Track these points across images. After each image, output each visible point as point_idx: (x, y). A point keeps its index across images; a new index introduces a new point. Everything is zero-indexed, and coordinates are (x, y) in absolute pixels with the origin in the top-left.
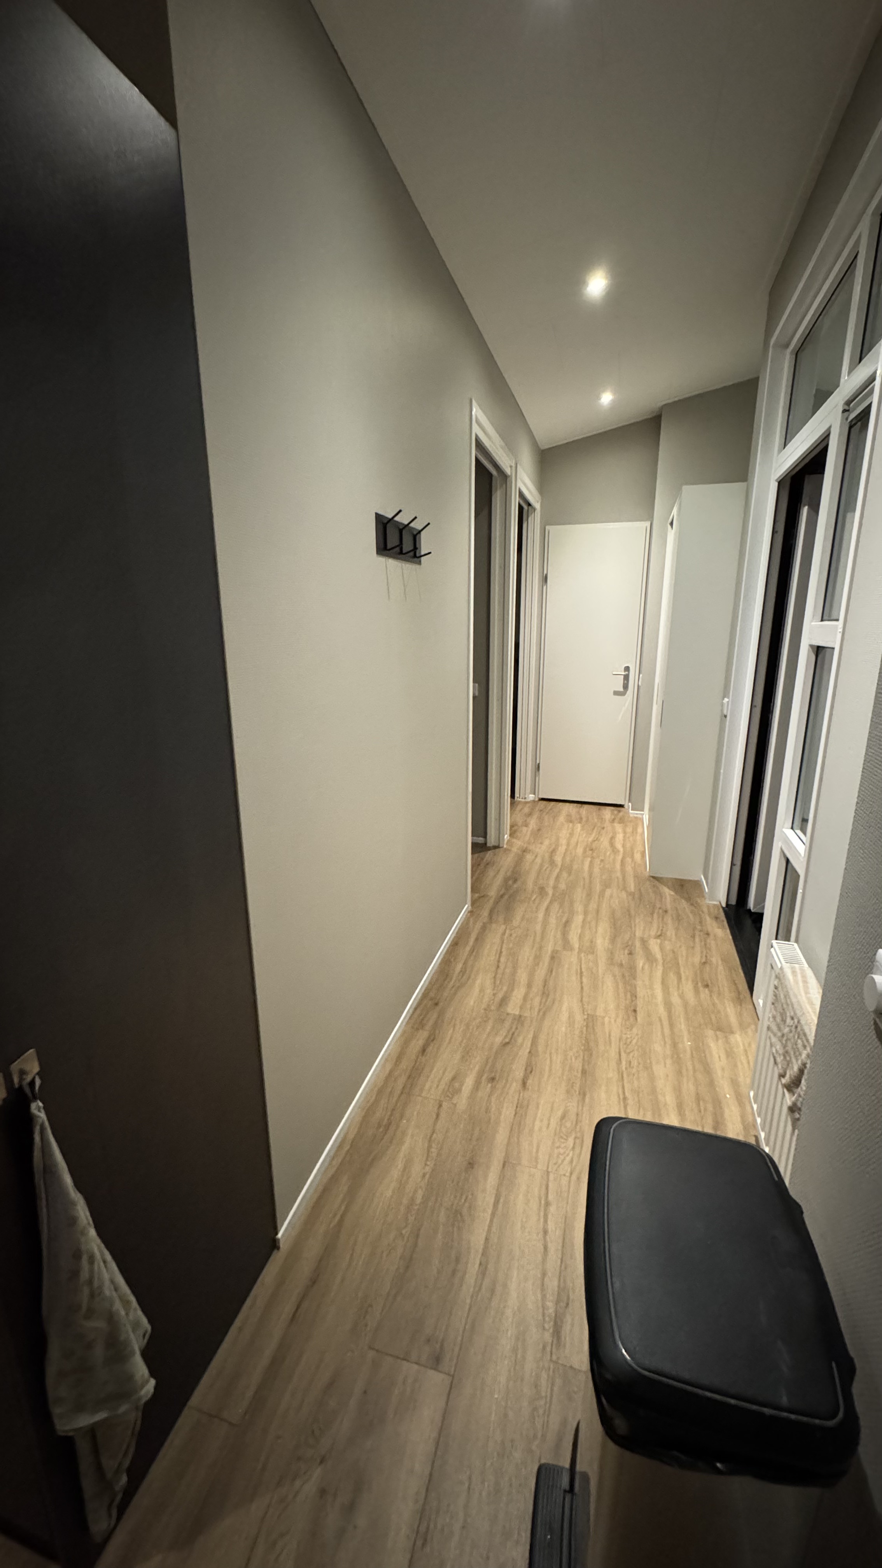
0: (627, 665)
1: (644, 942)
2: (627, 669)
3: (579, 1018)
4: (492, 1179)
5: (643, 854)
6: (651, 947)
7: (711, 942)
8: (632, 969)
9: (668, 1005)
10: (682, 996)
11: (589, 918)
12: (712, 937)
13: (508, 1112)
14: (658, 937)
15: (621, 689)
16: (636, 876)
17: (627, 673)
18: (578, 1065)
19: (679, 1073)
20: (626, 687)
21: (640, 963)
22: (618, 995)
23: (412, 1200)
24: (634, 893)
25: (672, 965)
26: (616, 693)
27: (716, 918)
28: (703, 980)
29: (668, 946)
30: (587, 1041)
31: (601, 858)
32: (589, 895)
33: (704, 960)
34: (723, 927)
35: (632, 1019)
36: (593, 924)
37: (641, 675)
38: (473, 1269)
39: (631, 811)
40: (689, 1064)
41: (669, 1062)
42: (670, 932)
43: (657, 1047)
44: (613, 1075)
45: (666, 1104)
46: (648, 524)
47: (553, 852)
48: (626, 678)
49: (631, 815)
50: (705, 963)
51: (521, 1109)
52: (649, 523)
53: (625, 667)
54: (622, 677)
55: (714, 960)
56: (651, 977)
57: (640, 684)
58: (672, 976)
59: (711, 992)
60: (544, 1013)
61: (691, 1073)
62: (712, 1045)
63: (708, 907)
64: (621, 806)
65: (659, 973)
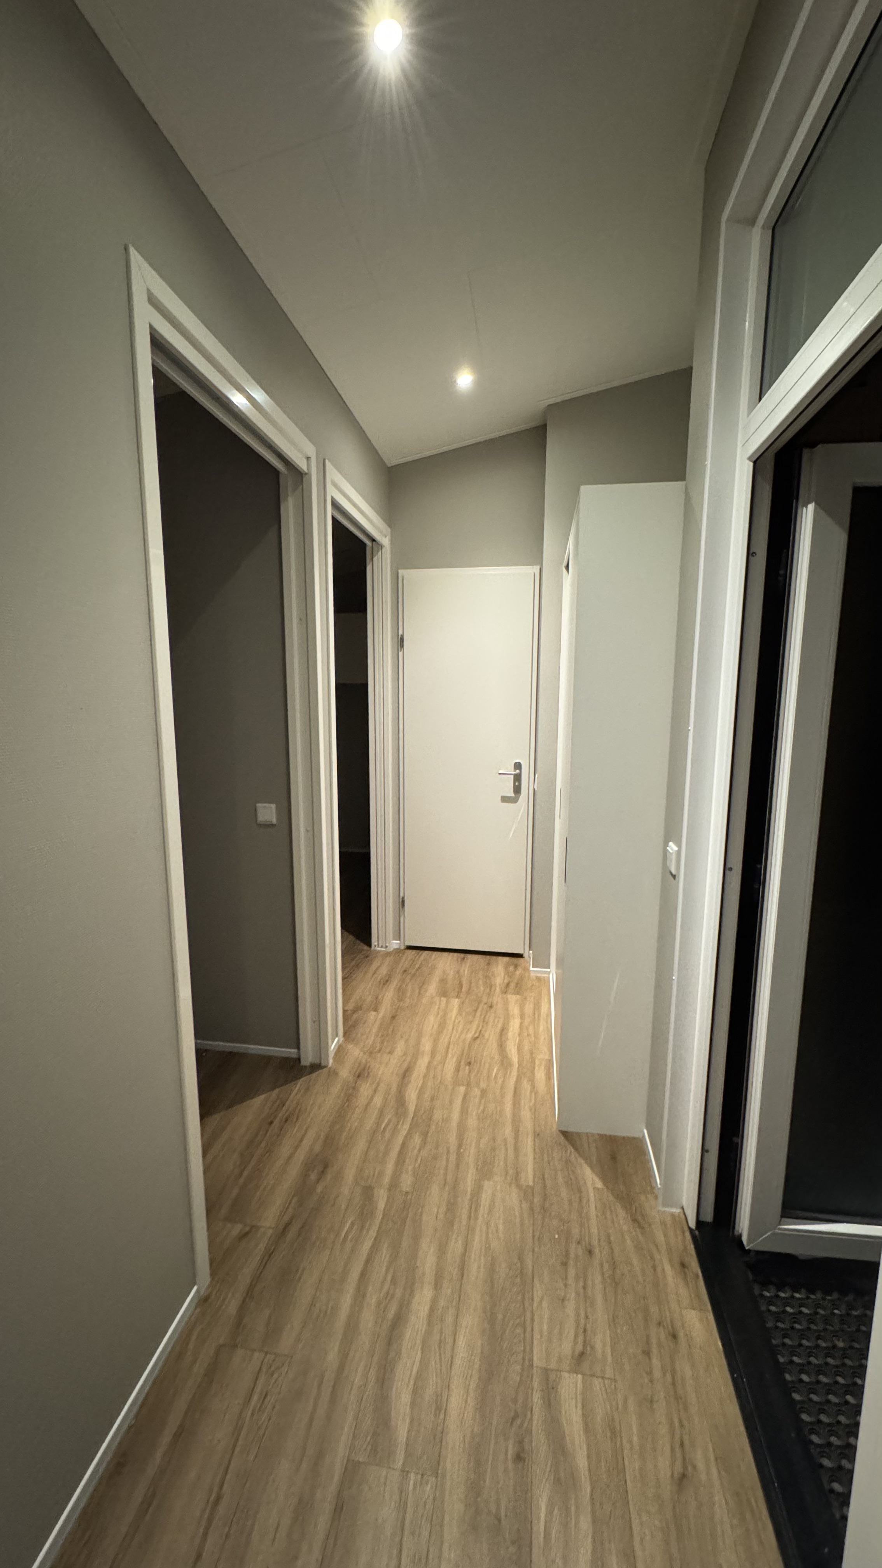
0: (518, 761)
2: (518, 766)
5: (549, 1071)
15: (512, 794)
16: (537, 1135)
17: (518, 771)
20: (517, 790)
24: (532, 1188)
26: (505, 799)
31: (483, 1085)
37: (536, 776)
39: (531, 969)
46: (536, 569)
47: (406, 1074)
48: (518, 778)
49: (532, 974)
52: (538, 567)
53: (515, 764)
54: (513, 776)
57: (536, 787)
64: (520, 956)
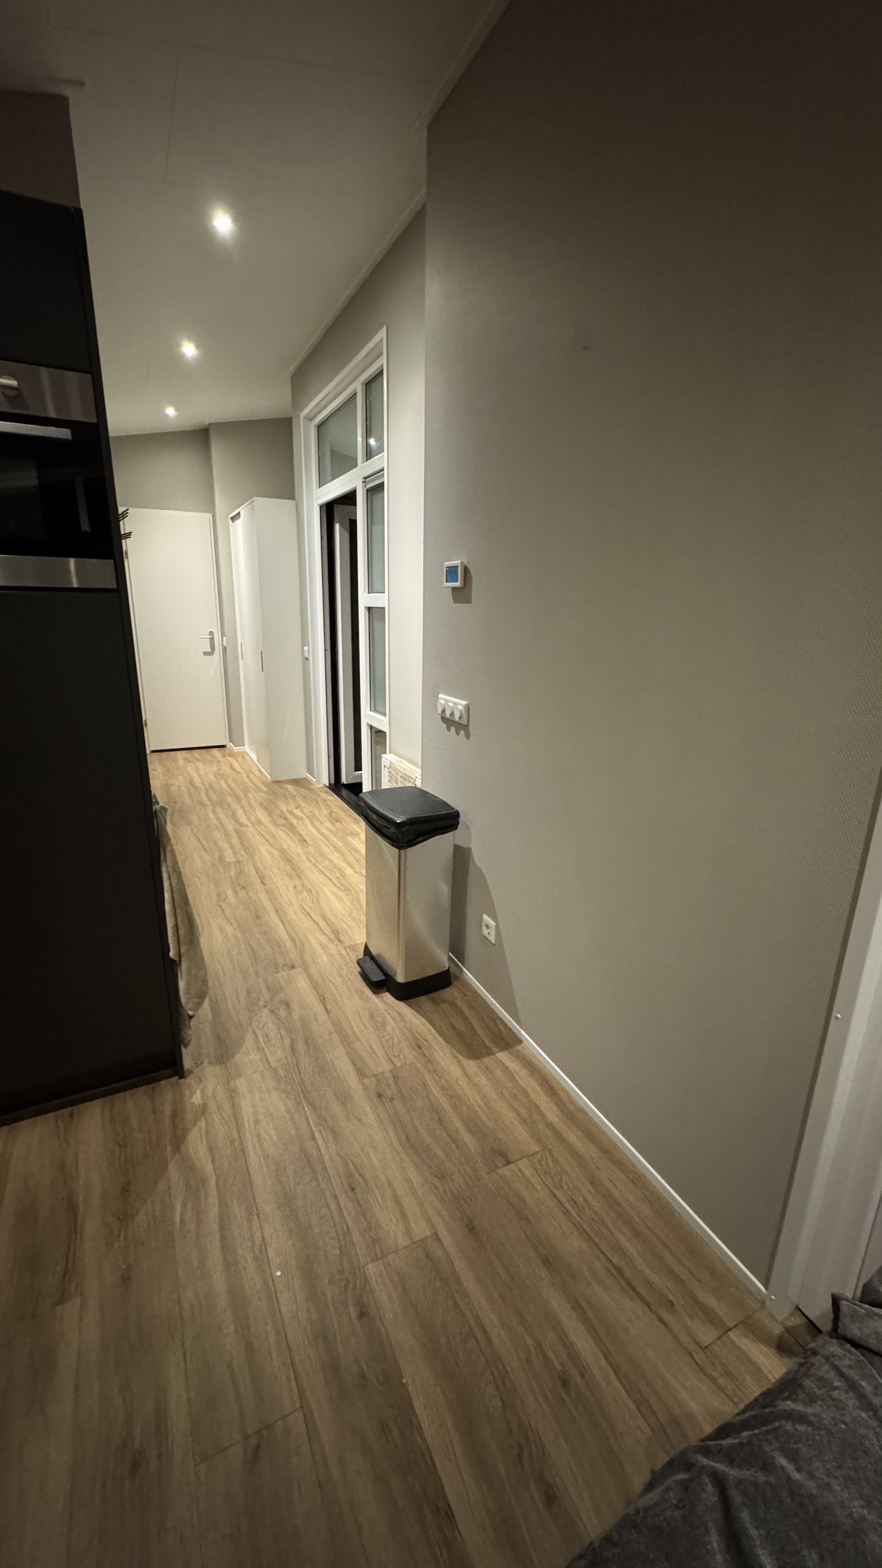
0: (210, 630)
1: (290, 812)
2: (211, 633)
3: (276, 853)
4: (273, 916)
5: (260, 771)
6: (296, 813)
7: (329, 803)
8: (292, 825)
9: (322, 834)
10: (326, 828)
11: (247, 809)
12: (328, 801)
13: (263, 896)
14: (297, 808)
15: (209, 650)
16: (263, 783)
17: (211, 636)
18: (288, 868)
19: (343, 855)
20: (213, 648)
21: (295, 821)
22: (292, 837)
23: (236, 937)
24: (268, 792)
25: (312, 818)
26: (205, 654)
27: (327, 793)
28: (334, 819)
29: (306, 811)
30: (287, 859)
31: (231, 778)
32: (239, 799)
33: (330, 811)
34: (333, 796)
35: (305, 844)
36: (252, 811)
37: (225, 638)
38: (288, 943)
39: (234, 748)
40: (346, 851)
41: (335, 853)
42: (303, 804)
43: (326, 850)
44: (309, 865)
45: (344, 867)
46: (210, 515)
48: (212, 640)
49: (237, 750)
50: (331, 812)
51: (270, 893)
53: (209, 632)
54: (208, 640)
55: (335, 810)
56: (305, 826)
57: (225, 645)
58: (317, 823)
59: (340, 823)
60: (252, 856)
61: (349, 854)
62: (353, 841)
63: (318, 788)
64: (223, 746)
65: (308, 822)
